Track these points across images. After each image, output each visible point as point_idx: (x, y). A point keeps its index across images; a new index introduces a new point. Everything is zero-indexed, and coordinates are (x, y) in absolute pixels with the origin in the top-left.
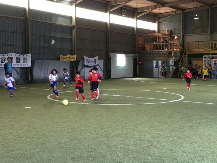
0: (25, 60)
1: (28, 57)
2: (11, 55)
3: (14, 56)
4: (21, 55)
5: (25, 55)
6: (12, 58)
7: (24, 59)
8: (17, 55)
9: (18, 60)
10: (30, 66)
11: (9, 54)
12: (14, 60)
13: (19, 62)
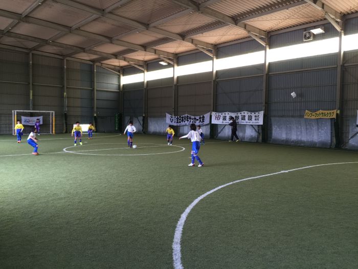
0: (257, 118)
1: (260, 115)
2: (244, 113)
3: (246, 114)
4: (253, 113)
5: (257, 114)
6: (245, 116)
7: (256, 116)
8: (249, 114)
9: (250, 118)
10: (262, 124)
11: (242, 113)
12: (247, 118)
13: (251, 120)
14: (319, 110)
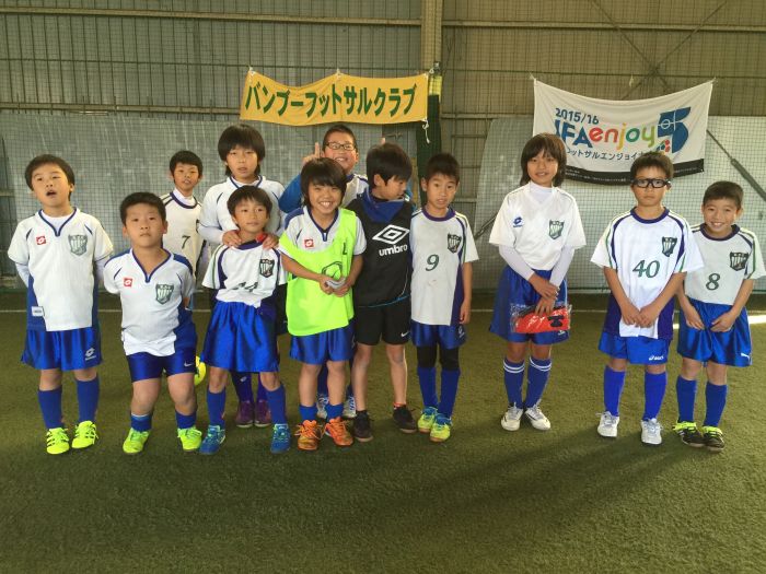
14: (333, 70)
